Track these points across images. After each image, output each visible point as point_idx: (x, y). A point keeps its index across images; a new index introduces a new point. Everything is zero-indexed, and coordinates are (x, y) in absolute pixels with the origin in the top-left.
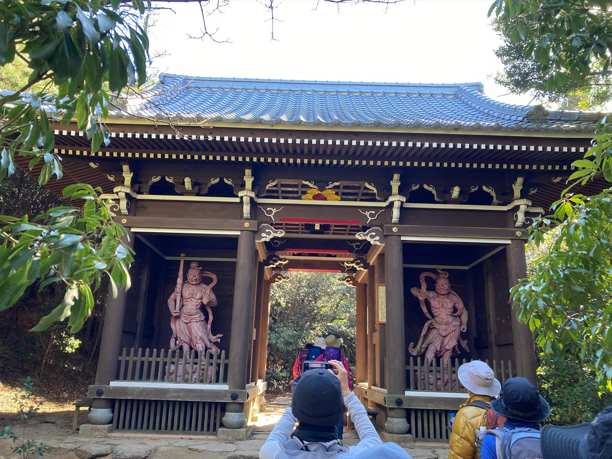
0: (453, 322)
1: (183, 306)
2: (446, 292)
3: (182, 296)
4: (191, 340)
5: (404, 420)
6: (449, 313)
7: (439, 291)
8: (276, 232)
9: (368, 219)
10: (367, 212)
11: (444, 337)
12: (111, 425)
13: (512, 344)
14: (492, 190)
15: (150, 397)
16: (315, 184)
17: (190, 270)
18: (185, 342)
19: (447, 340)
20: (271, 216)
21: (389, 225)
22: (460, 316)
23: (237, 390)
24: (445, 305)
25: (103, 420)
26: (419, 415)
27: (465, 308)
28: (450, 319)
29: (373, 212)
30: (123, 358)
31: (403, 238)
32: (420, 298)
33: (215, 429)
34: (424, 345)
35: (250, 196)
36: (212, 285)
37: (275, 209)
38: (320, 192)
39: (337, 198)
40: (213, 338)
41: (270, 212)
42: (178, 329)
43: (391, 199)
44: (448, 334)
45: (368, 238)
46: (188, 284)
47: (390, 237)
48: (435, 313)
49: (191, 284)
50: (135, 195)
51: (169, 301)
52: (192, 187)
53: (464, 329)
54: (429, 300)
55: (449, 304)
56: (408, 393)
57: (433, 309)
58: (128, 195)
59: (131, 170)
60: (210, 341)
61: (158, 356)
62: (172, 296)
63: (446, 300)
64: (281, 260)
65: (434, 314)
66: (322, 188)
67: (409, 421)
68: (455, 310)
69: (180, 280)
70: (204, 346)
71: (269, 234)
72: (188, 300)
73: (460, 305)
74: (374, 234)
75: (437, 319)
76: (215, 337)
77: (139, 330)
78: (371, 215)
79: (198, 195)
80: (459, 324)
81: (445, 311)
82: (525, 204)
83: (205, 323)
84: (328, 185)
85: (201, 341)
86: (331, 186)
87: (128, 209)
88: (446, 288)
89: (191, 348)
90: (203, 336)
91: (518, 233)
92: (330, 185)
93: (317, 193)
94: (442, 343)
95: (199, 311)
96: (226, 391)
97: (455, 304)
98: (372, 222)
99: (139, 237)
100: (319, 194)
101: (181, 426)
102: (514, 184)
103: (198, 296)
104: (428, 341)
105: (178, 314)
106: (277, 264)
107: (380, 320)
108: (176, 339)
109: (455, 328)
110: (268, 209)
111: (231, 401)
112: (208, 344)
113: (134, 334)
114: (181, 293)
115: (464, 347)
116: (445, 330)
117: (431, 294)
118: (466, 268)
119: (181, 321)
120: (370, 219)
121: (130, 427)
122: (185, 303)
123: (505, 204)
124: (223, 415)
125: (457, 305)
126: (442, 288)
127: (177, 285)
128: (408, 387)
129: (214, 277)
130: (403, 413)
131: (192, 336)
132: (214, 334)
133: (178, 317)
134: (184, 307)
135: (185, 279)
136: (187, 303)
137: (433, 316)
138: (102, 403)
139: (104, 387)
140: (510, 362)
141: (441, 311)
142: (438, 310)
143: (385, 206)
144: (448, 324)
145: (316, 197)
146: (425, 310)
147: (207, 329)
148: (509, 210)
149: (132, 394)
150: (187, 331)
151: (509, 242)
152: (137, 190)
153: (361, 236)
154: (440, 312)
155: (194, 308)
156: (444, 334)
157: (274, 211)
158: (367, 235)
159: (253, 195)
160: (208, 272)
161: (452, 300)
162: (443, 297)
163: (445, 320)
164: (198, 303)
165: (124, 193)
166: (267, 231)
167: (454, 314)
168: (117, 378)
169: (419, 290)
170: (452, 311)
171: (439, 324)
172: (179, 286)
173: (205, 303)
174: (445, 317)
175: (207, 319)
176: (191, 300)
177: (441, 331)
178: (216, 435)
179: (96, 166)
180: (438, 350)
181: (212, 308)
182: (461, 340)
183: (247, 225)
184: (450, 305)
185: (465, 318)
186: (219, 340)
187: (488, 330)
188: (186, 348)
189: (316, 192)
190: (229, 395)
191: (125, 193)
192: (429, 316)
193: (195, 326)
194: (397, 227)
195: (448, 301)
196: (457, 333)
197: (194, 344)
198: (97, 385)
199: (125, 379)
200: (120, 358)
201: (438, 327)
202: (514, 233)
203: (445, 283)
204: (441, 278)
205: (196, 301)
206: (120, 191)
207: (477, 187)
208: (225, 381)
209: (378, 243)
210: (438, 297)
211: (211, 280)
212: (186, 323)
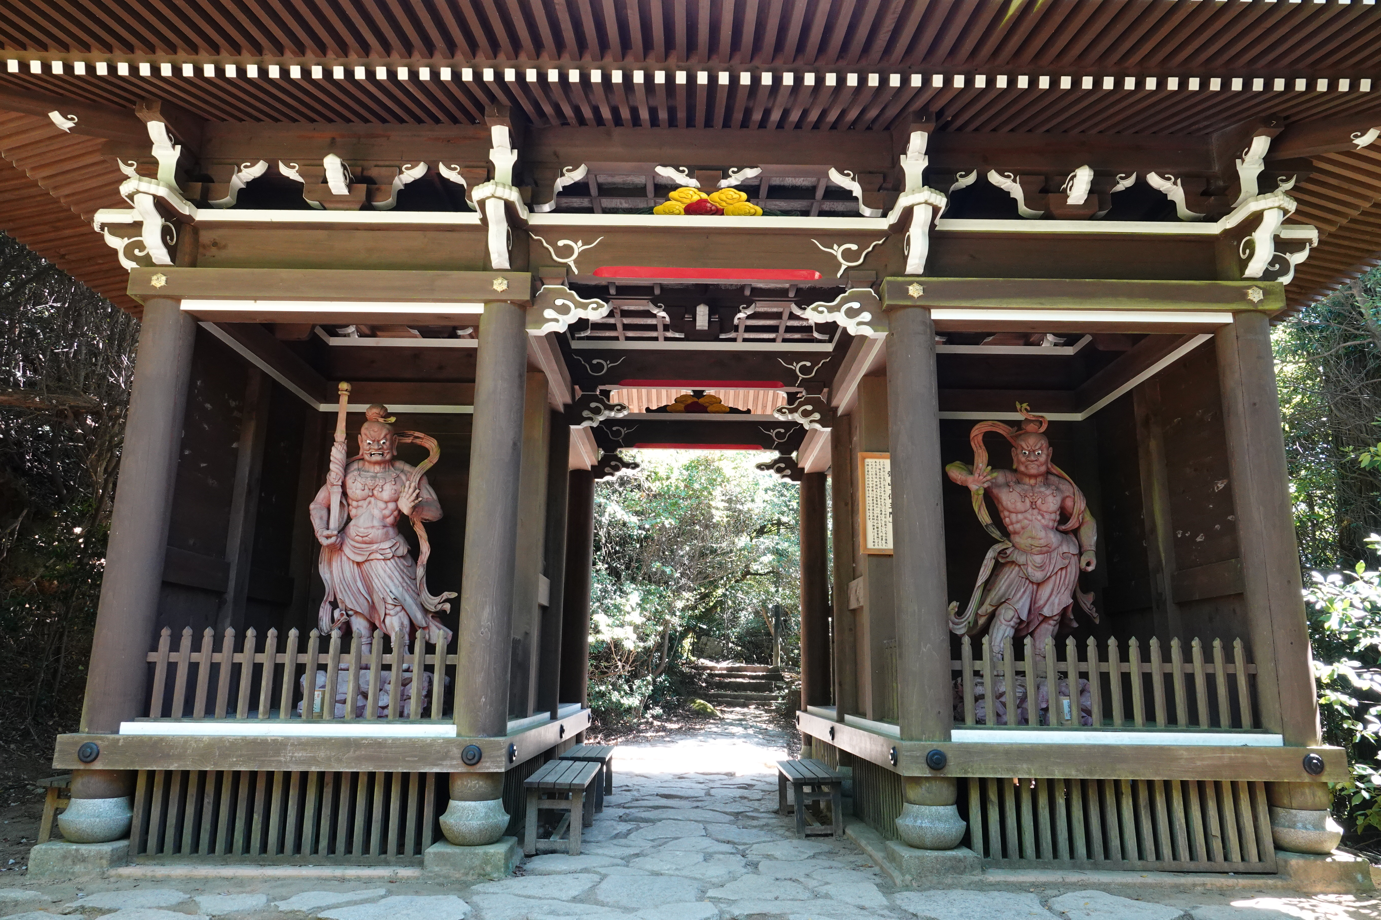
0: (1061, 545)
1: (349, 519)
2: (1043, 469)
3: (345, 494)
4: (373, 607)
5: (951, 810)
6: (1051, 524)
7: (1022, 468)
8: (585, 307)
9: (840, 265)
10: (835, 247)
11: (1039, 584)
12: (123, 843)
13: (1240, 596)
14: (1175, 183)
15: (234, 764)
16: (690, 175)
17: (366, 425)
18: (356, 613)
19: (1045, 592)
20: (570, 261)
21: (900, 279)
22: (1075, 532)
23: (481, 740)
24: (1039, 502)
25: (100, 831)
26: (993, 796)
27: (1088, 512)
28: (1054, 538)
29: (854, 247)
30: (159, 657)
31: (937, 315)
32: (973, 487)
33: (418, 849)
34: (987, 608)
35: (506, 197)
36: (427, 464)
37: (580, 243)
38: (704, 196)
39: (753, 211)
40: (433, 602)
41: (568, 251)
42: (337, 580)
43: (903, 201)
44: (1050, 577)
45: (840, 319)
46: (361, 463)
47: (900, 313)
48: (1012, 524)
49: (370, 462)
50: (186, 209)
51: (312, 506)
52: (349, 187)
53: (1088, 564)
54: (995, 491)
55: (1050, 499)
56: (959, 736)
57: (1006, 513)
58: (161, 205)
59: (175, 136)
60: (425, 611)
61: (260, 648)
62: (321, 495)
63: (1043, 489)
64: (611, 408)
65: (1011, 528)
66: (709, 186)
67: (964, 813)
68: (1064, 515)
69: (338, 453)
70: (406, 622)
71: (564, 310)
72: (360, 503)
73: (1079, 504)
74: (856, 305)
75: (1017, 539)
76: (437, 600)
77: (232, 584)
78: (848, 255)
79: (367, 206)
80: (1076, 552)
81: (1040, 517)
82: (1279, 208)
83: (410, 561)
84: (726, 176)
85: (398, 609)
86: (735, 179)
87: (172, 251)
88: (1043, 458)
89: (373, 627)
90: (402, 595)
91: (1255, 295)
92: (734, 176)
93: (696, 198)
94: (1033, 602)
95: (391, 531)
96: (448, 741)
97: (1063, 500)
98: (851, 272)
99: (209, 327)
100: (701, 201)
101: (323, 843)
102: (1240, 157)
103: (387, 493)
104: (993, 597)
105: (333, 539)
106: (601, 418)
107: (870, 545)
108: (334, 605)
109: (1067, 561)
110: (561, 243)
111: (462, 769)
112: (419, 617)
113: (219, 594)
114: (343, 486)
115: (1086, 610)
116: (1041, 567)
117: (1000, 476)
118: (1078, 417)
119: (344, 558)
120: (845, 265)
121: (178, 848)
122: (353, 512)
123: (1213, 218)
124: (441, 807)
125: (1069, 503)
126: (1032, 458)
127: (332, 466)
128: (959, 720)
129: (431, 444)
130: (949, 792)
131: (375, 597)
132: (434, 591)
133: (337, 548)
134: (352, 523)
135: (353, 451)
136: (360, 511)
137: (1006, 534)
138: (97, 783)
139: (103, 739)
140: (1238, 644)
141: (1029, 517)
142: (1020, 516)
143: (886, 227)
144: (1047, 550)
145: (693, 209)
146: (984, 517)
147: (415, 579)
148: (1226, 232)
149: (180, 757)
150: (359, 584)
151: (1227, 318)
152: (197, 196)
153: (822, 312)
154: (1026, 522)
155: (376, 523)
156: (1038, 575)
157: (578, 247)
158: (837, 308)
159: (514, 195)
160: (417, 434)
161: (1058, 489)
162: (1032, 481)
163: (1043, 542)
164: (387, 512)
165: (151, 197)
166: (559, 302)
167: (1063, 527)
168: (144, 713)
169: (970, 467)
170: (1058, 518)
171: (1025, 552)
172: (335, 468)
173: (406, 511)
174: (1042, 534)
175: (414, 552)
176: (370, 503)
177: (1029, 569)
178: (421, 864)
179: (71, 124)
180: (1024, 617)
181: (428, 526)
182: (1080, 595)
183: (500, 285)
184: (1052, 503)
185: (1090, 535)
186: (447, 607)
187: (1151, 565)
188: (359, 625)
189: (696, 196)
190: (456, 752)
191: (155, 197)
192: (996, 534)
193: (382, 573)
194: (920, 283)
195: (1048, 492)
196: (1072, 575)
197: (380, 619)
198: (83, 735)
199: (166, 714)
200: (152, 657)
201: (1021, 559)
202: (1241, 295)
203: (1039, 445)
204: (1027, 433)
205: (382, 505)
206: (138, 192)
207: (1134, 177)
208: (448, 712)
209: (868, 331)
210: (1018, 482)
211: (425, 453)
212: (358, 564)
